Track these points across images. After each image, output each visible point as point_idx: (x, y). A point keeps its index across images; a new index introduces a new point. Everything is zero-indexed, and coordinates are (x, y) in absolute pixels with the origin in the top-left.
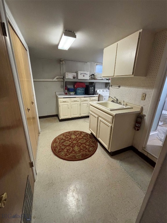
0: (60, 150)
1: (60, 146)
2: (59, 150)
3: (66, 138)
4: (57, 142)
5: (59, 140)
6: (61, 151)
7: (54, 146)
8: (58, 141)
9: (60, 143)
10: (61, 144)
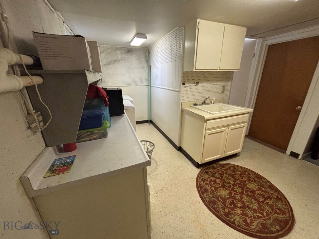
0: (278, 211)
1: (268, 214)
2: (278, 214)
3: (235, 207)
4: (263, 224)
5: (252, 222)
6: (280, 209)
7: (278, 227)
8: (256, 222)
9: (259, 217)
10: (262, 214)
